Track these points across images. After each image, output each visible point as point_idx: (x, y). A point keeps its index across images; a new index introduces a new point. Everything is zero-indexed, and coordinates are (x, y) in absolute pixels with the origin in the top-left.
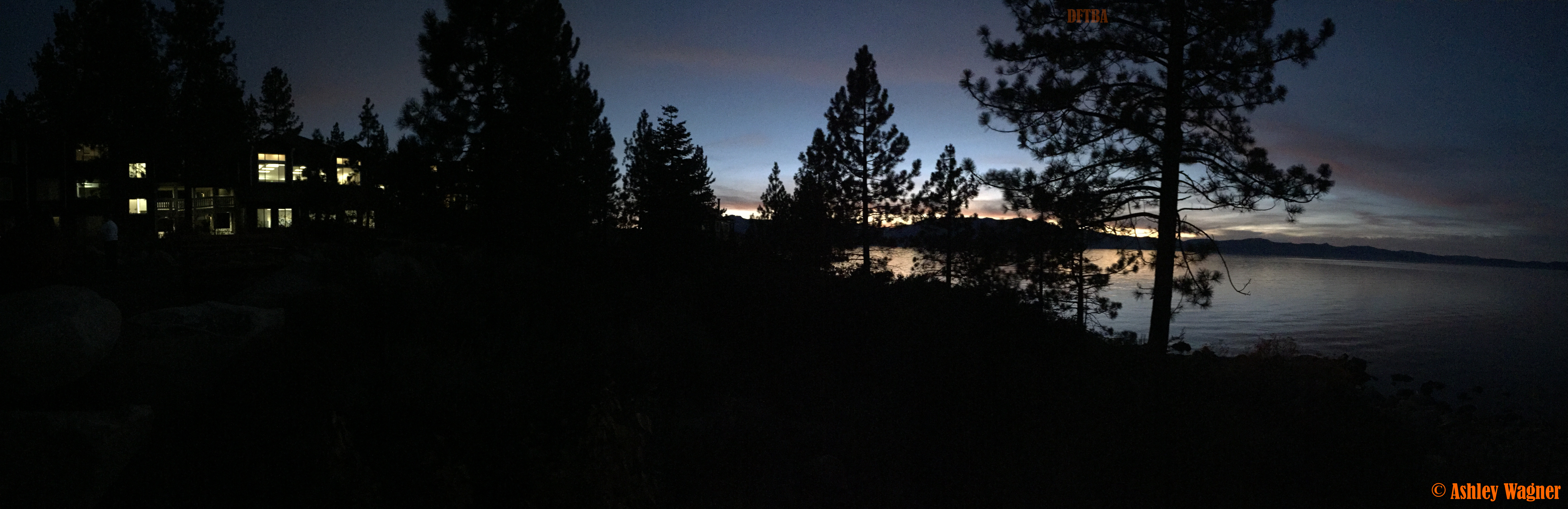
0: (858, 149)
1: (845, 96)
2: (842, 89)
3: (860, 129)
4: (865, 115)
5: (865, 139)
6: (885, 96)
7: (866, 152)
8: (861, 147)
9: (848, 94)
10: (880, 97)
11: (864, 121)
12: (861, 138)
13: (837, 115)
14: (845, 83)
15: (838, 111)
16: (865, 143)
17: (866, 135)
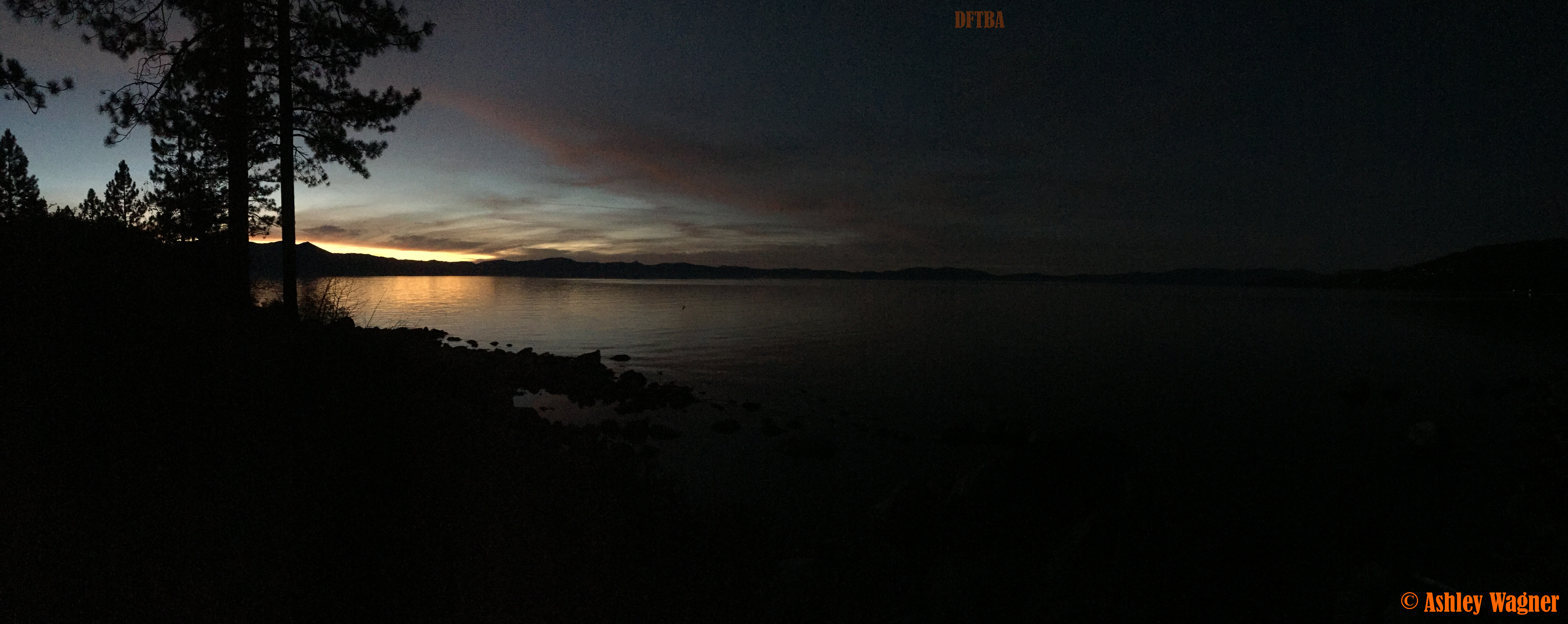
0: (122, 211)
1: (114, 184)
2: (113, 181)
3: (122, 201)
4: (124, 194)
5: (125, 206)
6: (134, 185)
7: (126, 211)
8: (123, 209)
9: (115, 183)
10: (132, 185)
11: (124, 197)
12: (123, 205)
13: (110, 193)
14: (113, 178)
15: (110, 190)
16: (125, 207)
17: (125, 203)
